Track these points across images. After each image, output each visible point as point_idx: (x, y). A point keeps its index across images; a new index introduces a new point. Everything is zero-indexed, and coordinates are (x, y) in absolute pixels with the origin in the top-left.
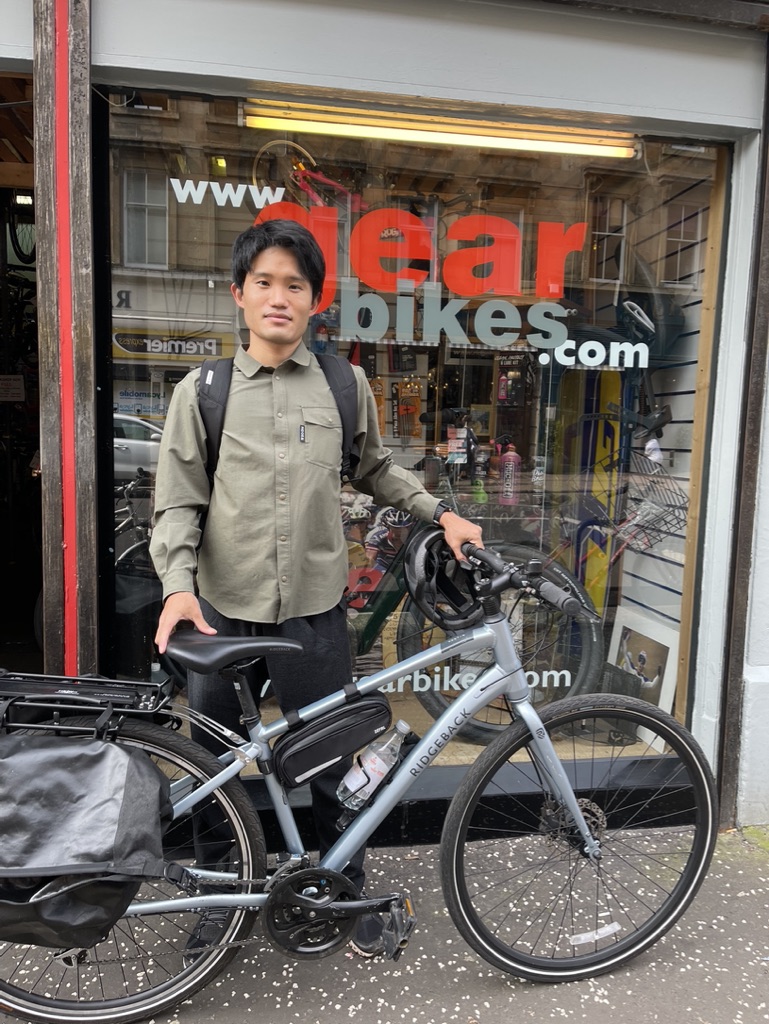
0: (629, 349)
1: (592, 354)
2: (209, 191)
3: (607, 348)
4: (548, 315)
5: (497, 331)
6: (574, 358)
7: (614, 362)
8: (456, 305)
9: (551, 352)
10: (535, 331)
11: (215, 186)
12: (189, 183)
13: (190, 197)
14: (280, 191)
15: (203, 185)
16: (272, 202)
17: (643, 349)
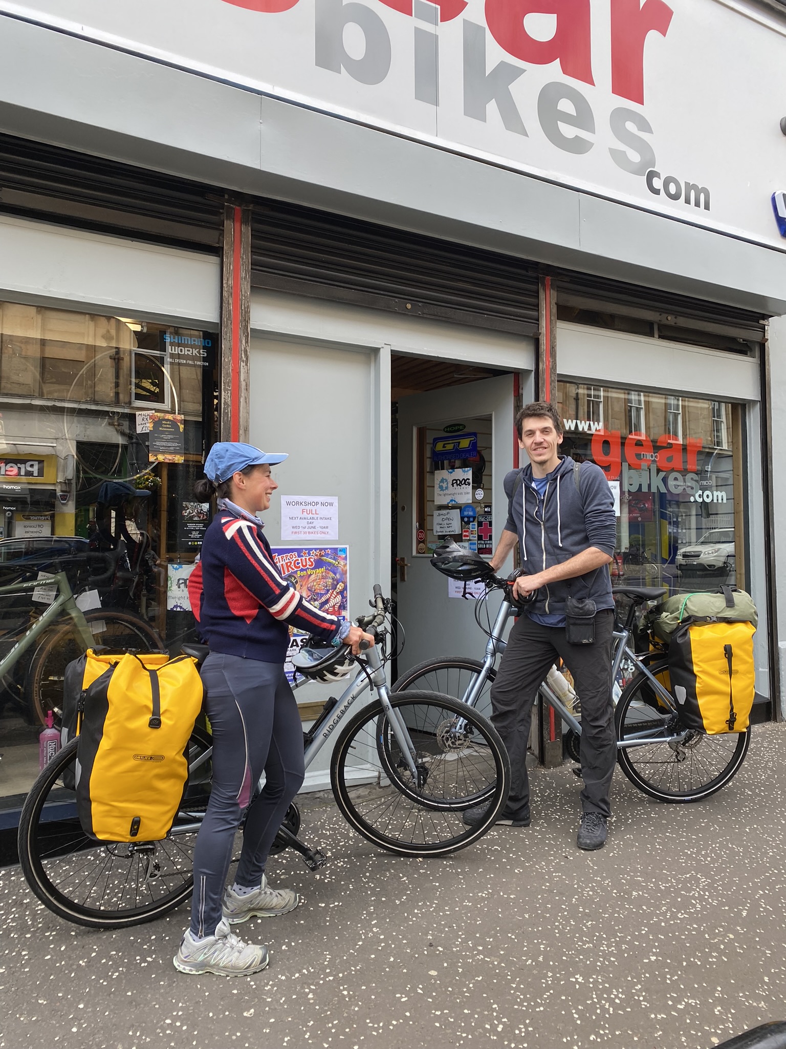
0: (719, 493)
1: (708, 496)
2: (577, 425)
3: (712, 493)
4: (692, 479)
5: (676, 486)
6: (702, 499)
7: (715, 501)
8: (662, 474)
9: (694, 496)
10: (688, 486)
11: (578, 422)
12: (570, 421)
13: (570, 428)
15: (575, 421)
17: (724, 494)
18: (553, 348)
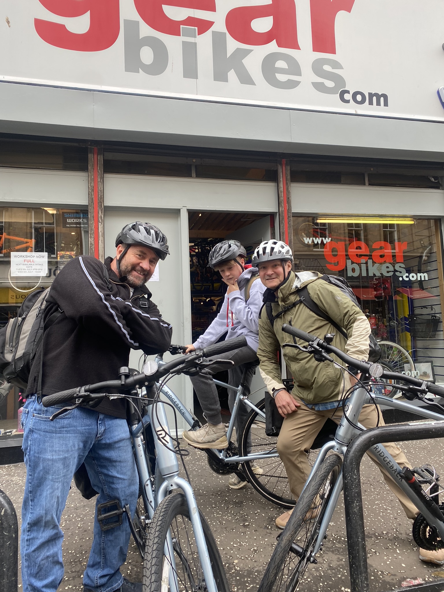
0: (421, 274)
1: (413, 277)
2: (313, 240)
3: (416, 274)
4: (400, 267)
5: (388, 272)
6: (408, 278)
7: (419, 279)
8: (377, 265)
9: (402, 277)
10: (397, 271)
11: (314, 239)
12: (308, 238)
13: (308, 242)
14: (330, 239)
15: (311, 239)
16: (328, 242)
17: (426, 274)
18: (288, 198)
